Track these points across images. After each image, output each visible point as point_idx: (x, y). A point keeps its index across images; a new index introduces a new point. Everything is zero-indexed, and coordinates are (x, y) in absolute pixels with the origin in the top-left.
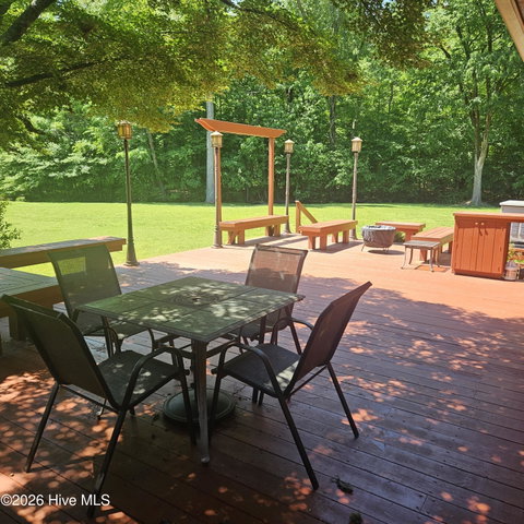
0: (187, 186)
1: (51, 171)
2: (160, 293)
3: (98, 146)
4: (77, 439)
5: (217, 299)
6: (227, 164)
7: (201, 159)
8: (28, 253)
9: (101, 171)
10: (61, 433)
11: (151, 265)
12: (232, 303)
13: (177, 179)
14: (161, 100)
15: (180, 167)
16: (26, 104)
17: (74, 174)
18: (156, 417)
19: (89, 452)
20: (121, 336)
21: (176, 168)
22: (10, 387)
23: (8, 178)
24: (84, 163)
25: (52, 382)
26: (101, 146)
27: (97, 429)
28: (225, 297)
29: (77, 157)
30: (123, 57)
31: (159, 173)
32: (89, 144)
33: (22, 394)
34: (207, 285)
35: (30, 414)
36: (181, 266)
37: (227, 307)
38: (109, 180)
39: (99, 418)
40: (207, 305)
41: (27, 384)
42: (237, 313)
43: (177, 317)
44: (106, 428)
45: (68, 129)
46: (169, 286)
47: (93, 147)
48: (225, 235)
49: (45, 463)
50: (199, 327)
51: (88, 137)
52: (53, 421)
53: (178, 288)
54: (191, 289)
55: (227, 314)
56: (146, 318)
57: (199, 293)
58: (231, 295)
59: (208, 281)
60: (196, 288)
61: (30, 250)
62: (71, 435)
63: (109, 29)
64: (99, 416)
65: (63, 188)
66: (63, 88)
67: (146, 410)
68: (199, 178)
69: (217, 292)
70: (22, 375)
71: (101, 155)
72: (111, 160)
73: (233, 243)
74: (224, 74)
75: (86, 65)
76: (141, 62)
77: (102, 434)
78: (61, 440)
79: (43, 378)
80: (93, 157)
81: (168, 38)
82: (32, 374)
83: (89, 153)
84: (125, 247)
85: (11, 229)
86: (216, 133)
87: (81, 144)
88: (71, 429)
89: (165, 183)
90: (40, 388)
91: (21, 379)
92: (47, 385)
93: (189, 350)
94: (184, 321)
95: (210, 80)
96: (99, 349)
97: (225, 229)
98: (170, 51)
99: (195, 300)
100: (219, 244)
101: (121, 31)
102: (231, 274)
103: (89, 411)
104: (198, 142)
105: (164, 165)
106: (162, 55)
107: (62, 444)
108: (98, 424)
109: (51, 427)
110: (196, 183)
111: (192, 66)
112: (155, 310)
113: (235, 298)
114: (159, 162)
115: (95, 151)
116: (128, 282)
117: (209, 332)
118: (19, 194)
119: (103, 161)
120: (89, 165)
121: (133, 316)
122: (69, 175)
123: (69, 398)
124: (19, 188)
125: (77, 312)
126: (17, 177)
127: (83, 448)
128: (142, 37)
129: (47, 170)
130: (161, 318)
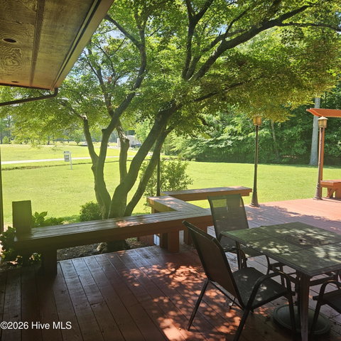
0: (296, 153)
1: (210, 144)
2: (275, 232)
3: (238, 129)
4: (216, 318)
5: (319, 243)
6: (329, 137)
7: (307, 134)
8: (196, 194)
9: (239, 143)
10: (207, 311)
11: (267, 207)
12: (332, 248)
13: (288, 148)
14: (283, 100)
15: (292, 140)
16: (203, 109)
17: (223, 146)
18: (268, 319)
19: (223, 329)
20: (247, 255)
21: (289, 141)
22: (182, 273)
23: (189, 148)
24: (229, 139)
25: (204, 276)
26: (240, 129)
27: (229, 315)
28: (327, 242)
29: (225, 136)
30: (261, 77)
31: (277, 145)
32: (233, 128)
33: (187, 279)
34: (310, 231)
35: (191, 293)
36: (289, 211)
37: (327, 251)
38: (243, 149)
39: (231, 308)
40: (311, 246)
41: (191, 273)
42: (336, 258)
43: (288, 252)
44: (234, 316)
45: (222, 120)
46: (282, 227)
47: (235, 129)
48: (325, 191)
49: (198, 328)
50: (304, 263)
51: (233, 124)
52: (204, 302)
53: (288, 229)
54: (298, 232)
55: (327, 257)
56: (265, 248)
57: (304, 236)
58: (331, 241)
59: (312, 228)
60: (302, 232)
61: (197, 192)
62: (213, 314)
63: (255, 61)
64: (230, 306)
65: (216, 154)
66: (224, 99)
67: (261, 311)
68: (305, 147)
69: (319, 237)
70: (188, 267)
71: (240, 134)
72: (245, 137)
73: (331, 197)
74: (332, 78)
75: (238, 84)
76: (273, 79)
77: (231, 320)
78: (208, 315)
79: (199, 271)
80: (235, 136)
81: (292, 60)
82: (193, 267)
83: (233, 133)
84: (251, 194)
85: (188, 178)
86: (322, 118)
87: (229, 128)
88: (213, 310)
89: (280, 151)
90: (197, 277)
91: (188, 269)
92: (201, 277)
93: (295, 276)
94: (293, 256)
95: (322, 83)
96: (232, 260)
97: (325, 186)
98: (294, 69)
99: (301, 241)
100: (319, 197)
101: (262, 62)
102: (329, 221)
103: (224, 301)
104: (306, 123)
105: (280, 139)
106: (288, 72)
107: (208, 318)
108: (229, 312)
109: (202, 305)
110: (302, 151)
111: (308, 76)
112: (271, 244)
113: (335, 245)
114: (277, 137)
115: (236, 131)
116: (252, 217)
117: (313, 269)
118: (193, 157)
119: (241, 138)
120: (232, 140)
121: (256, 245)
122: (220, 146)
123: (213, 289)
124: (194, 153)
125: (221, 235)
126: (193, 147)
127: (219, 326)
128: (275, 62)
129: (209, 144)
130: (275, 250)
